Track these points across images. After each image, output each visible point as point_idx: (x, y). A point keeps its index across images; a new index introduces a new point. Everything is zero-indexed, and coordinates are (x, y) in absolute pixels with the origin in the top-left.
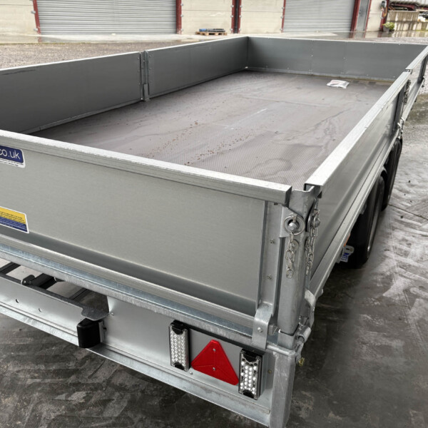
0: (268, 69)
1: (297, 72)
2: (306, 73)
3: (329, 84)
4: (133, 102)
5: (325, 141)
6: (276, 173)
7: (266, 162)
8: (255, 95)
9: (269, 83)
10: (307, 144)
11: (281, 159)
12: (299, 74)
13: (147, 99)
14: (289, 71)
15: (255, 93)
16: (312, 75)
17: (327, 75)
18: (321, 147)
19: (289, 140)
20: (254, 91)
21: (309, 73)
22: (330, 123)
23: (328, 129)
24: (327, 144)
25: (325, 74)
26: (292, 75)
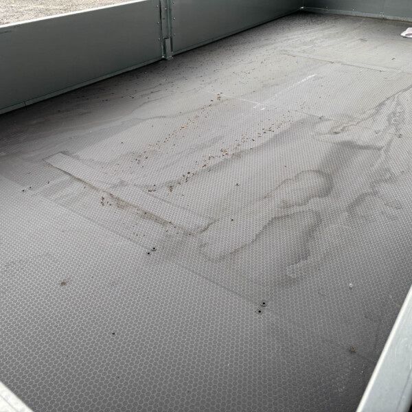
0: (328, 11)
1: (364, 15)
2: (376, 16)
3: (404, 34)
4: (152, 61)
5: (388, 138)
6: (307, 201)
7: (297, 177)
8: (304, 52)
9: (327, 32)
10: (360, 143)
11: (319, 172)
12: (367, 17)
13: (169, 57)
14: (354, 13)
15: (305, 48)
16: (384, 19)
17: (402, 19)
18: (379, 149)
19: (336, 133)
20: (305, 44)
21: (380, 16)
22: (398, 104)
23: (394, 114)
24: (389, 144)
25: (399, 18)
26: (357, 19)
